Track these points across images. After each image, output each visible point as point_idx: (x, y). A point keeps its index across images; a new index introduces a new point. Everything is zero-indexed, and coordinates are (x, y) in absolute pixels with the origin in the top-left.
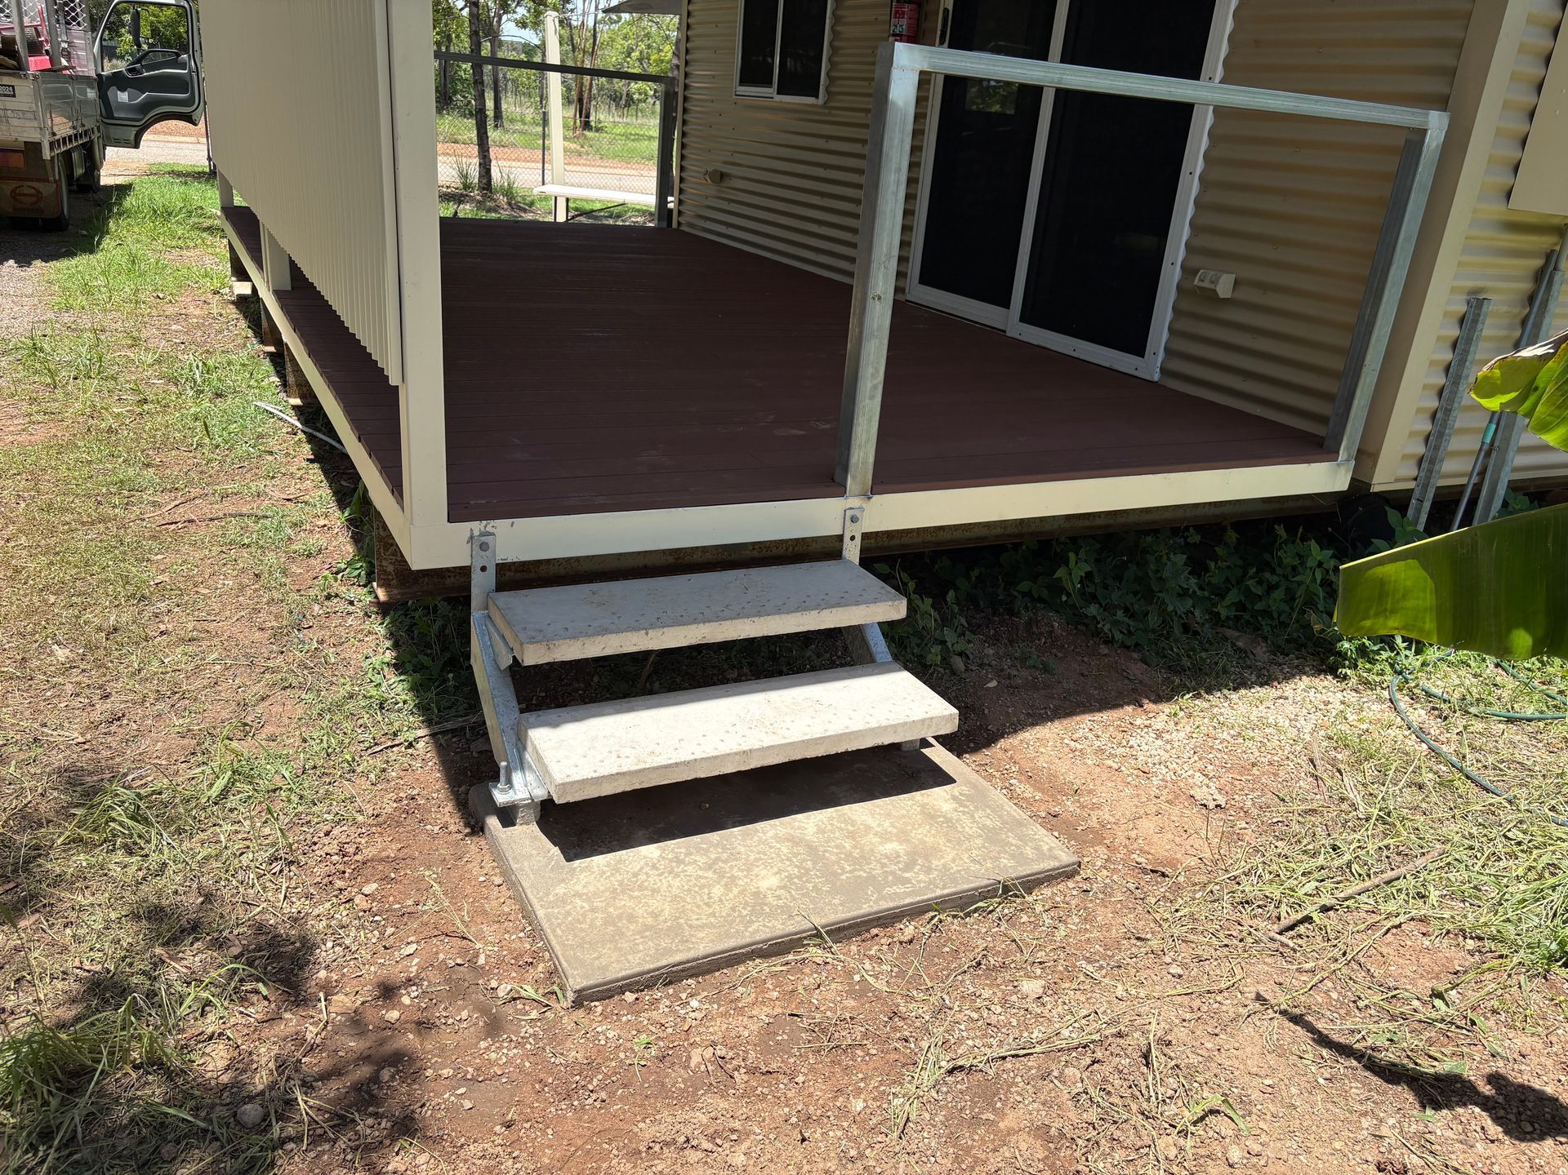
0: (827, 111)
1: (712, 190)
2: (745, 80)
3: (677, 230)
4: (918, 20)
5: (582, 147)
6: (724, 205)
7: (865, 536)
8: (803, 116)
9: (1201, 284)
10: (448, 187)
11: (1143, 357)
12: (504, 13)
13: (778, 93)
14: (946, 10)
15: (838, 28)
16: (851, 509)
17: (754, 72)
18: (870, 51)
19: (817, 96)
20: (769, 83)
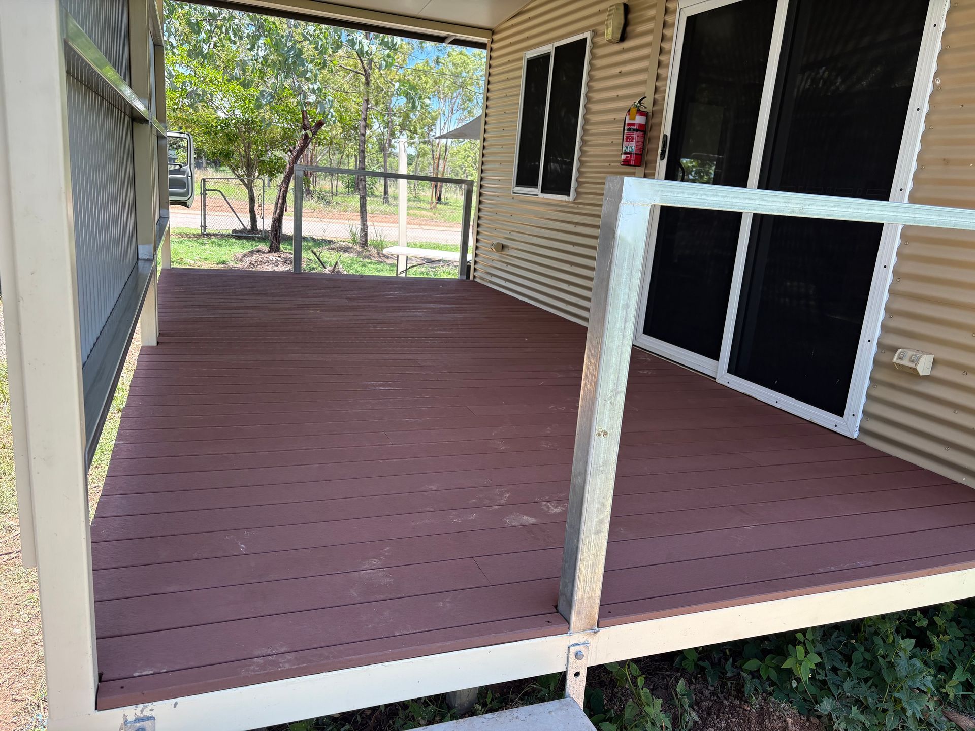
0: (576, 205)
1: (496, 256)
2: (521, 182)
3: (473, 281)
4: (644, 142)
5: (434, 214)
6: (504, 267)
7: (591, 670)
8: (559, 209)
9: (900, 362)
10: (344, 242)
11: (843, 417)
12: (393, 138)
13: (542, 192)
14: (666, 137)
15: (585, 148)
16: (575, 645)
17: (526, 178)
18: (608, 164)
19: (569, 195)
20: (535, 185)
